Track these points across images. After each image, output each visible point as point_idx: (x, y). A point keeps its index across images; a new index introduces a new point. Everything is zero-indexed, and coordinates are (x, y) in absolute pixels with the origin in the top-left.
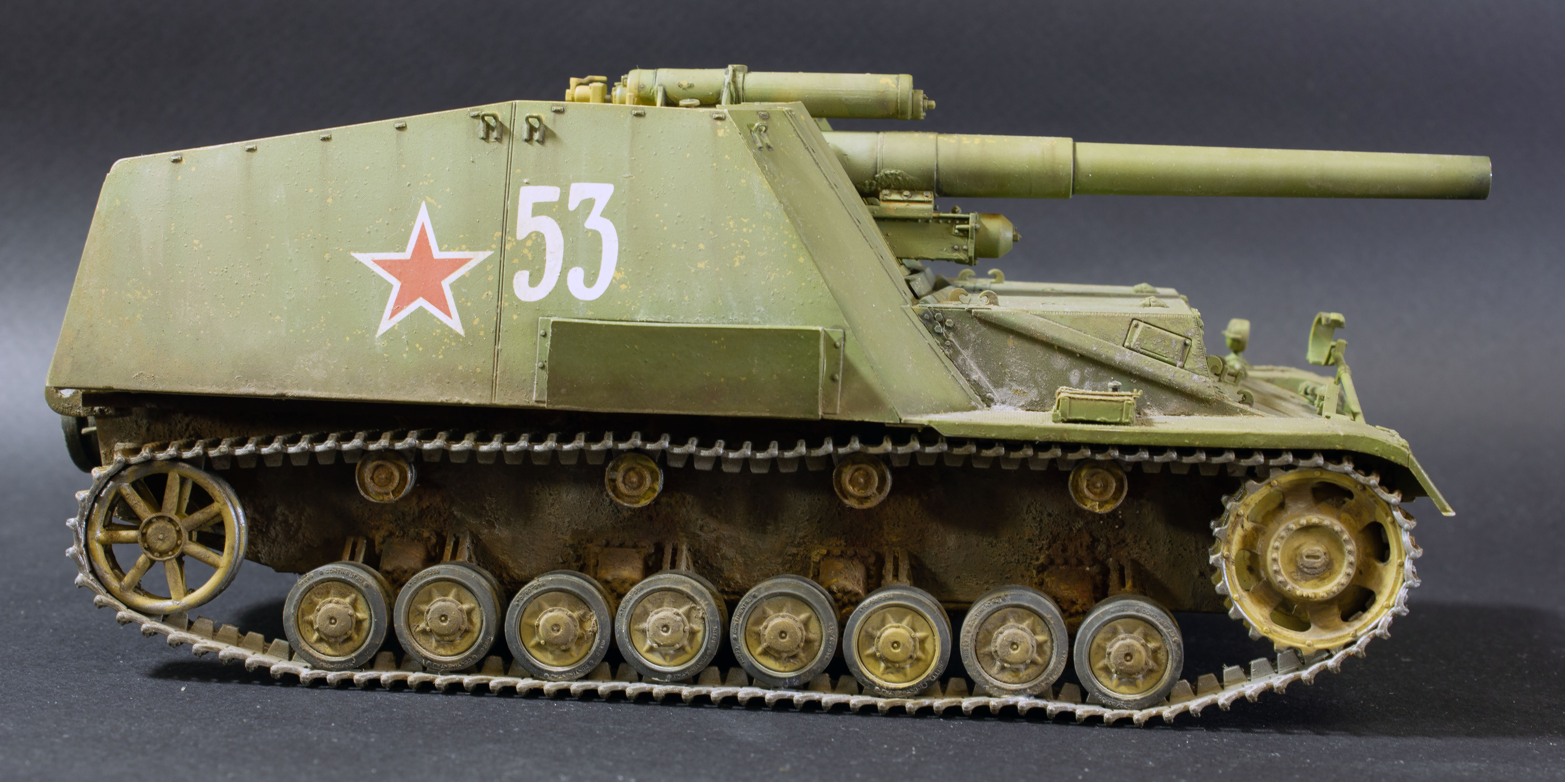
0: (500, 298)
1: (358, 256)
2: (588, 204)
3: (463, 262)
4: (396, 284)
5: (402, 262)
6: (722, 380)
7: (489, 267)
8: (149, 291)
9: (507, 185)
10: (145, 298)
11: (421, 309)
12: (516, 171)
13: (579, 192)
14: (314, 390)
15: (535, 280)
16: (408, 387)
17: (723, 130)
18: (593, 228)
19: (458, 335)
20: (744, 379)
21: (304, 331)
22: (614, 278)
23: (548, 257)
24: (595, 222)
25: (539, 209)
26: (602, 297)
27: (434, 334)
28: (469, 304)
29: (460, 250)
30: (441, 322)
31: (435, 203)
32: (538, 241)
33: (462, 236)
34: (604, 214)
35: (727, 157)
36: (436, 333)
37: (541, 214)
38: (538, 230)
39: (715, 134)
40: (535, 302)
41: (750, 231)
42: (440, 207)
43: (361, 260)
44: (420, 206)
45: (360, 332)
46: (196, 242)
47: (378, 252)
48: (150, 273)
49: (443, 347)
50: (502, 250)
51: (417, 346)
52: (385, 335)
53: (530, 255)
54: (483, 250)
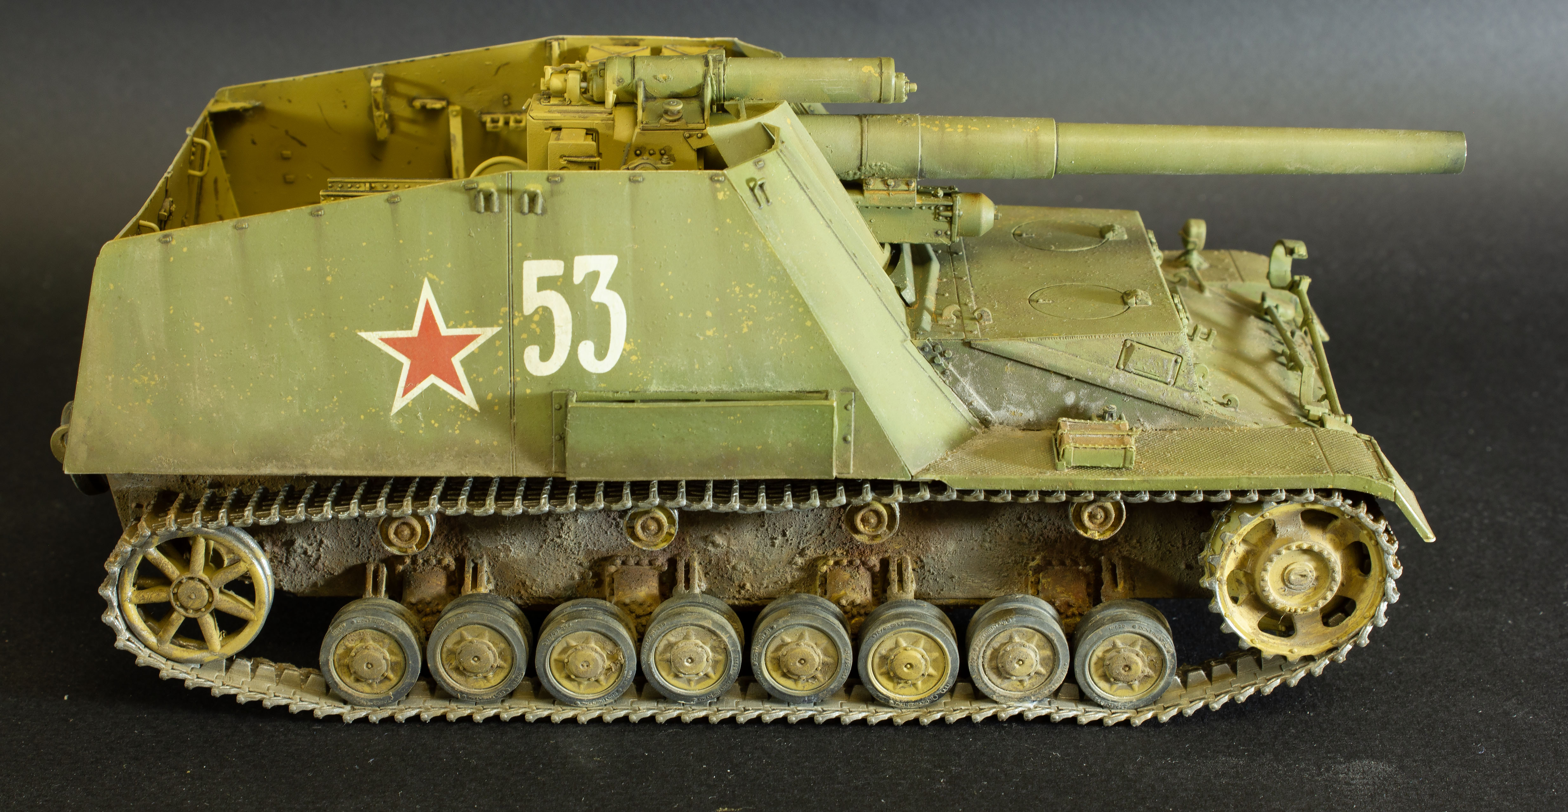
0: (512, 373)
1: (364, 335)
2: (593, 277)
3: (471, 338)
4: (406, 362)
5: (408, 339)
6: (739, 449)
7: (498, 343)
8: (156, 376)
9: (511, 261)
10: (153, 383)
11: (433, 387)
12: (519, 245)
13: (583, 265)
14: (335, 468)
15: (546, 355)
16: (427, 462)
17: (722, 193)
18: (600, 301)
19: (473, 411)
20: (760, 447)
21: (317, 411)
22: (624, 350)
23: (557, 331)
24: (602, 294)
25: (544, 283)
26: (614, 370)
27: (449, 410)
28: (481, 380)
29: (467, 326)
30: (455, 398)
31: (437, 280)
32: (546, 315)
33: (467, 312)
34: (610, 286)
35: (728, 220)
36: (451, 409)
37: (546, 289)
38: (545, 304)
39: (715, 197)
40: (547, 376)
41: (756, 296)
42: (442, 283)
43: (369, 339)
44: (422, 283)
45: (374, 410)
46: (197, 324)
47: (385, 330)
48: (154, 358)
49: (459, 423)
50: (511, 326)
51: (433, 422)
52: (400, 413)
53: (538, 330)
54: (491, 325)
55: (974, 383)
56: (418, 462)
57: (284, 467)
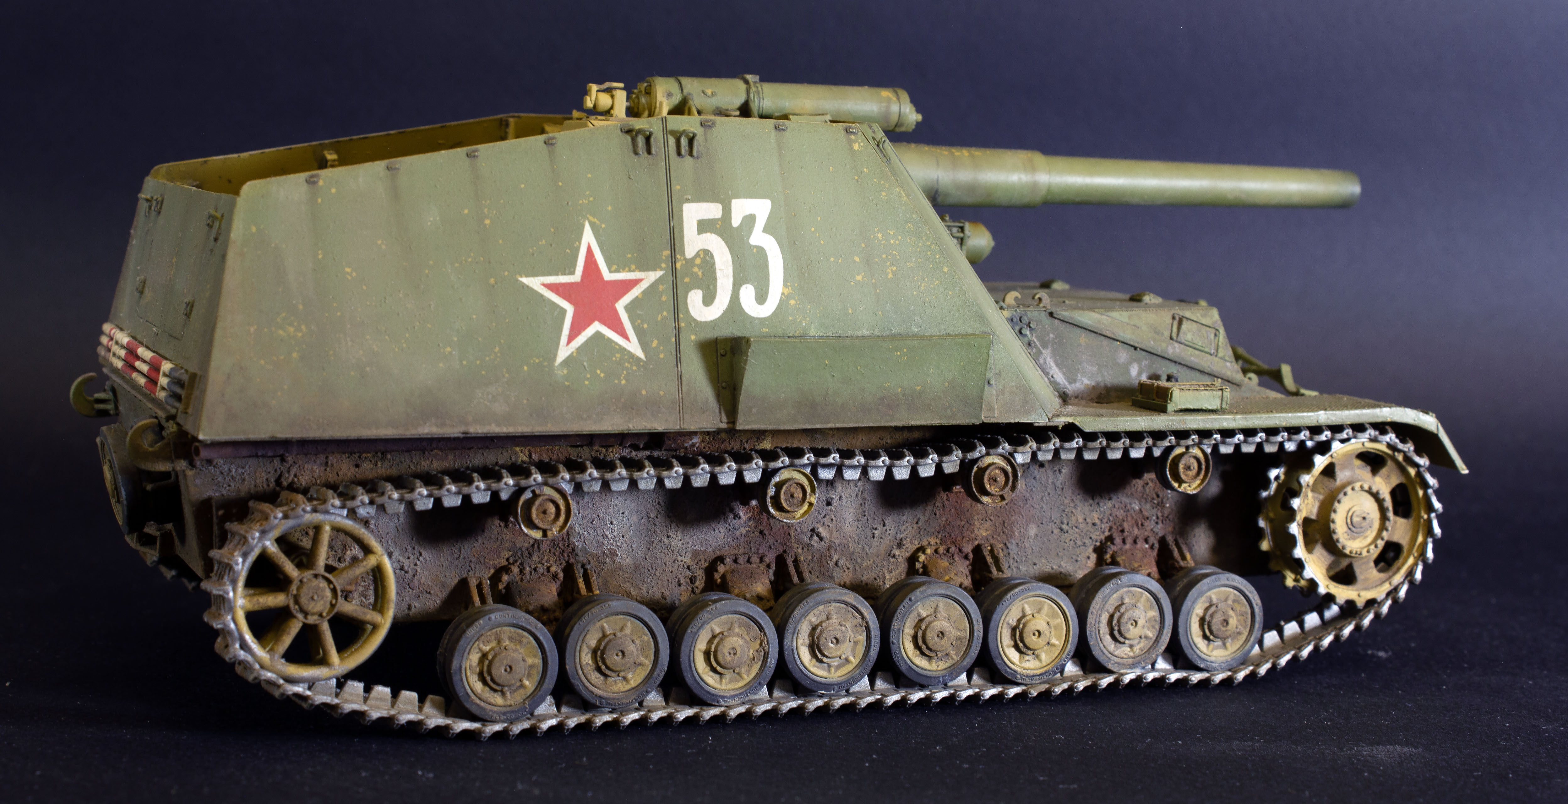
0: (677, 319)
1: (525, 280)
2: (750, 220)
3: (635, 283)
4: (569, 309)
5: (570, 285)
6: (899, 390)
7: (661, 288)
8: (303, 327)
9: (670, 203)
10: (300, 334)
11: (598, 335)
12: (676, 187)
13: (741, 208)
14: (498, 425)
15: (709, 300)
16: (594, 416)
17: (857, 144)
18: (757, 244)
19: (639, 359)
20: (919, 388)
21: (478, 362)
22: (783, 294)
23: (719, 275)
24: (759, 238)
25: (704, 226)
26: (775, 314)
27: (614, 359)
28: (645, 326)
29: (630, 271)
30: (620, 346)
31: (598, 222)
32: (706, 257)
33: (629, 256)
34: (767, 230)
35: (865, 170)
36: (616, 358)
37: (705, 232)
38: (706, 248)
39: (852, 148)
40: (711, 321)
41: (897, 242)
42: (603, 226)
43: (531, 285)
44: (583, 226)
45: (537, 361)
46: (348, 270)
47: (547, 275)
48: (301, 307)
49: (625, 372)
50: (674, 270)
51: (598, 372)
52: (567, 362)
53: (700, 274)
54: (655, 270)
55: (1054, 355)
56: (585, 416)
57: (443, 425)
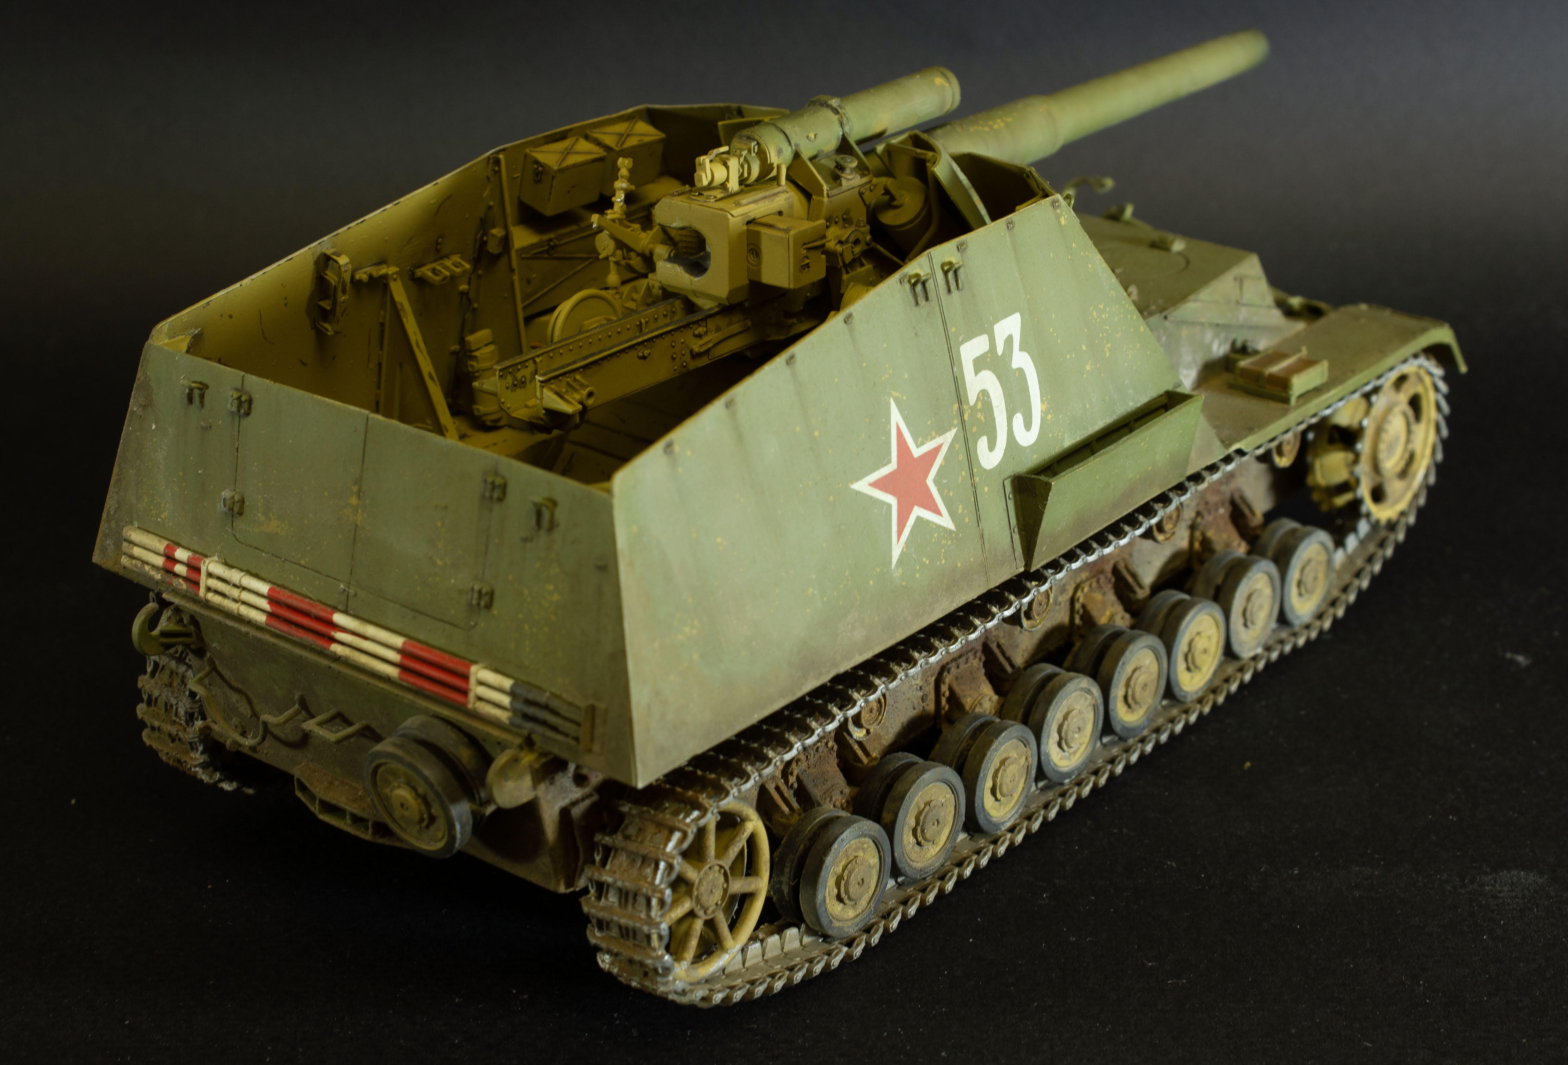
0: (972, 475)
1: (855, 486)
2: (1009, 342)
3: (937, 450)
4: (894, 502)
5: (890, 475)
6: (1138, 476)
7: (957, 446)
8: (696, 622)
9: (950, 349)
10: (695, 631)
11: (918, 520)
12: (952, 330)
13: (1001, 332)
14: (861, 654)
15: (992, 443)
16: (928, 608)
17: (1062, 216)
18: (1018, 367)
19: (951, 531)
20: (1150, 468)
21: (835, 594)
22: (1042, 411)
23: (996, 413)
24: (1018, 359)
26: (1039, 436)
27: (933, 540)
28: (951, 493)
30: (936, 524)
31: (900, 395)
32: (985, 398)
33: (929, 422)
34: (1022, 347)
35: (1073, 244)
36: (934, 538)
37: (980, 371)
38: (983, 388)
39: (1059, 223)
40: (997, 466)
41: (1106, 315)
42: (904, 397)
43: (861, 489)
44: (889, 404)
45: (878, 570)
46: (719, 540)
47: (872, 473)
48: (690, 600)
49: (943, 551)
50: (963, 422)
51: (924, 559)
52: (900, 560)
53: (983, 418)
54: (950, 430)
56: (921, 611)
57: (820, 674)
